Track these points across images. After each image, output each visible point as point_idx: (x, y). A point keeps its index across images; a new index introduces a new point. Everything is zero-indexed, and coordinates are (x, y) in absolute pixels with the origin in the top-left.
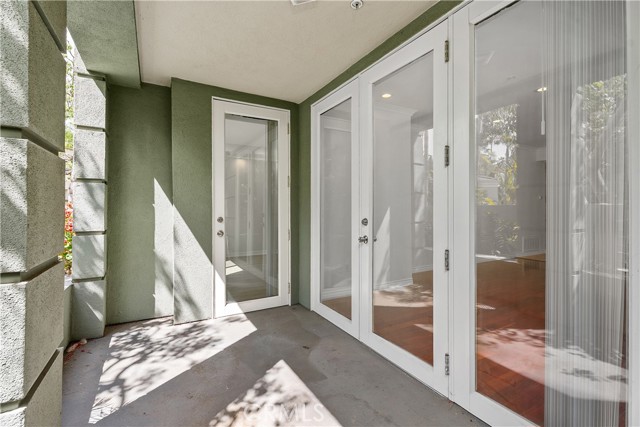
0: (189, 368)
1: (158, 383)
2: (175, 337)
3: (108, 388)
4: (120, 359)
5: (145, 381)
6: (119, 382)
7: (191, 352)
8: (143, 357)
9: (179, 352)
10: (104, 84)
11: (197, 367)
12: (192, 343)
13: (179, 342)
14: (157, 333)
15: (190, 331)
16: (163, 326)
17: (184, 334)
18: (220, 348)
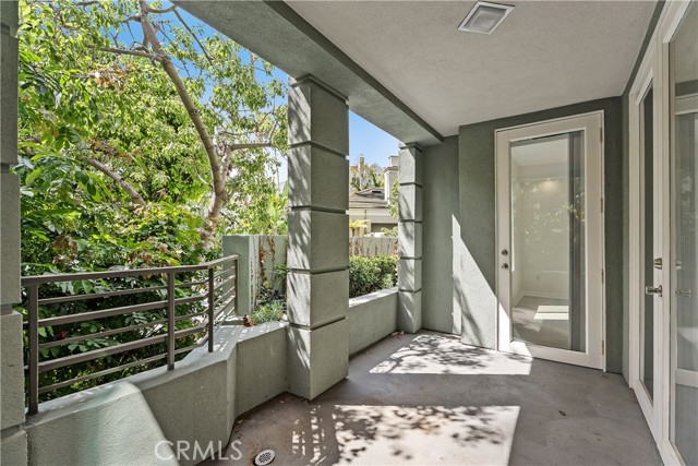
0: (440, 373)
1: (416, 371)
2: (455, 351)
3: (391, 360)
4: (411, 349)
5: (411, 366)
6: (399, 361)
7: (454, 364)
8: (424, 353)
9: (446, 360)
10: (414, 150)
11: (447, 376)
12: (461, 359)
13: (452, 355)
14: (445, 344)
15: (469, 351)
16: (454, 341)
17: (462, 352)
18: (478, 371)
